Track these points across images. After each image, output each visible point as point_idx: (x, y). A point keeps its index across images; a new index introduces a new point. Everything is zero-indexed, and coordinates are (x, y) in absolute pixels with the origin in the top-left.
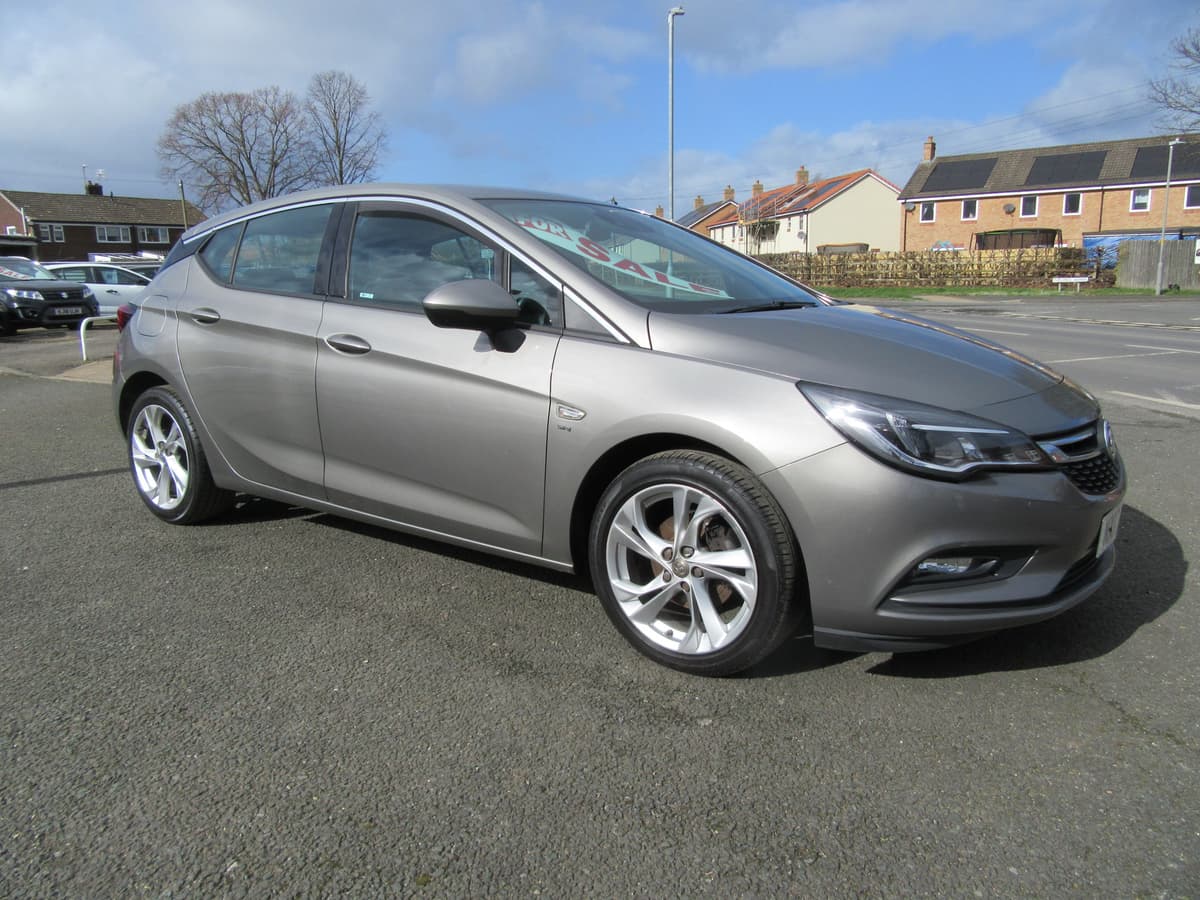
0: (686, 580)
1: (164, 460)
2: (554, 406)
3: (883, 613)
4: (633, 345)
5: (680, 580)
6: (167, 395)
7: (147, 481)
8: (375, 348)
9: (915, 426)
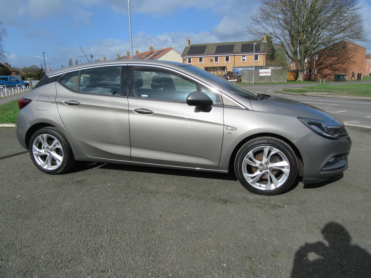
0: (267, 171)
1: (49, 153)
2: (225, 127)
3: (321, 173)
4: (247, 109)
5: (265, 171)
6: (52, 130)
7: (40, 162)
8: (154, 112)
9: (328, 127)
